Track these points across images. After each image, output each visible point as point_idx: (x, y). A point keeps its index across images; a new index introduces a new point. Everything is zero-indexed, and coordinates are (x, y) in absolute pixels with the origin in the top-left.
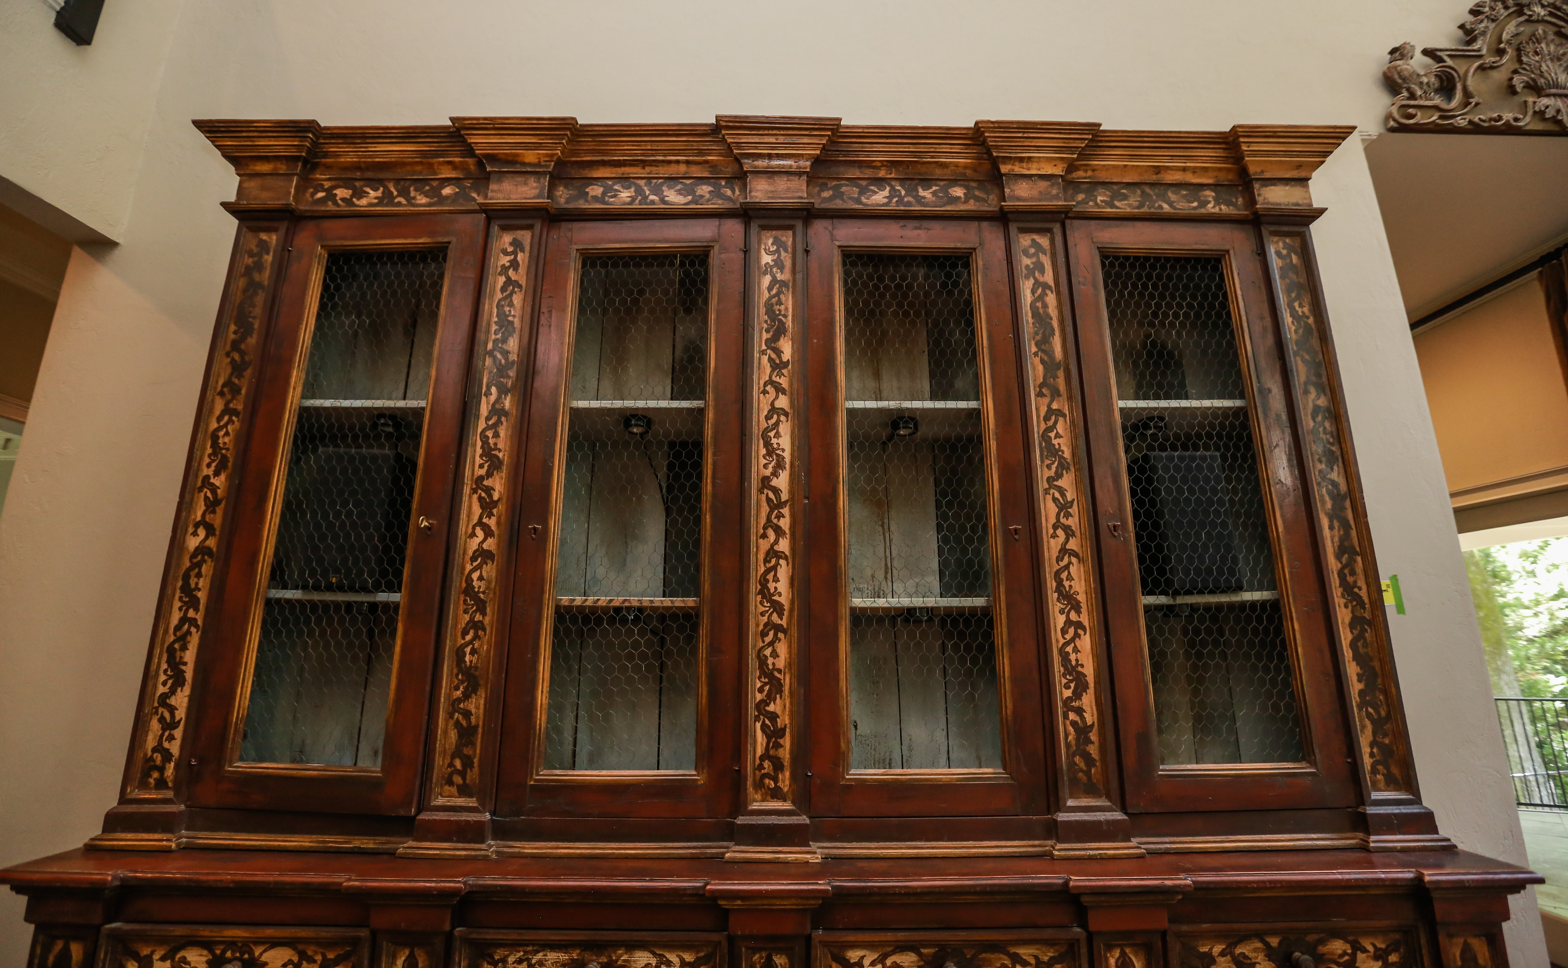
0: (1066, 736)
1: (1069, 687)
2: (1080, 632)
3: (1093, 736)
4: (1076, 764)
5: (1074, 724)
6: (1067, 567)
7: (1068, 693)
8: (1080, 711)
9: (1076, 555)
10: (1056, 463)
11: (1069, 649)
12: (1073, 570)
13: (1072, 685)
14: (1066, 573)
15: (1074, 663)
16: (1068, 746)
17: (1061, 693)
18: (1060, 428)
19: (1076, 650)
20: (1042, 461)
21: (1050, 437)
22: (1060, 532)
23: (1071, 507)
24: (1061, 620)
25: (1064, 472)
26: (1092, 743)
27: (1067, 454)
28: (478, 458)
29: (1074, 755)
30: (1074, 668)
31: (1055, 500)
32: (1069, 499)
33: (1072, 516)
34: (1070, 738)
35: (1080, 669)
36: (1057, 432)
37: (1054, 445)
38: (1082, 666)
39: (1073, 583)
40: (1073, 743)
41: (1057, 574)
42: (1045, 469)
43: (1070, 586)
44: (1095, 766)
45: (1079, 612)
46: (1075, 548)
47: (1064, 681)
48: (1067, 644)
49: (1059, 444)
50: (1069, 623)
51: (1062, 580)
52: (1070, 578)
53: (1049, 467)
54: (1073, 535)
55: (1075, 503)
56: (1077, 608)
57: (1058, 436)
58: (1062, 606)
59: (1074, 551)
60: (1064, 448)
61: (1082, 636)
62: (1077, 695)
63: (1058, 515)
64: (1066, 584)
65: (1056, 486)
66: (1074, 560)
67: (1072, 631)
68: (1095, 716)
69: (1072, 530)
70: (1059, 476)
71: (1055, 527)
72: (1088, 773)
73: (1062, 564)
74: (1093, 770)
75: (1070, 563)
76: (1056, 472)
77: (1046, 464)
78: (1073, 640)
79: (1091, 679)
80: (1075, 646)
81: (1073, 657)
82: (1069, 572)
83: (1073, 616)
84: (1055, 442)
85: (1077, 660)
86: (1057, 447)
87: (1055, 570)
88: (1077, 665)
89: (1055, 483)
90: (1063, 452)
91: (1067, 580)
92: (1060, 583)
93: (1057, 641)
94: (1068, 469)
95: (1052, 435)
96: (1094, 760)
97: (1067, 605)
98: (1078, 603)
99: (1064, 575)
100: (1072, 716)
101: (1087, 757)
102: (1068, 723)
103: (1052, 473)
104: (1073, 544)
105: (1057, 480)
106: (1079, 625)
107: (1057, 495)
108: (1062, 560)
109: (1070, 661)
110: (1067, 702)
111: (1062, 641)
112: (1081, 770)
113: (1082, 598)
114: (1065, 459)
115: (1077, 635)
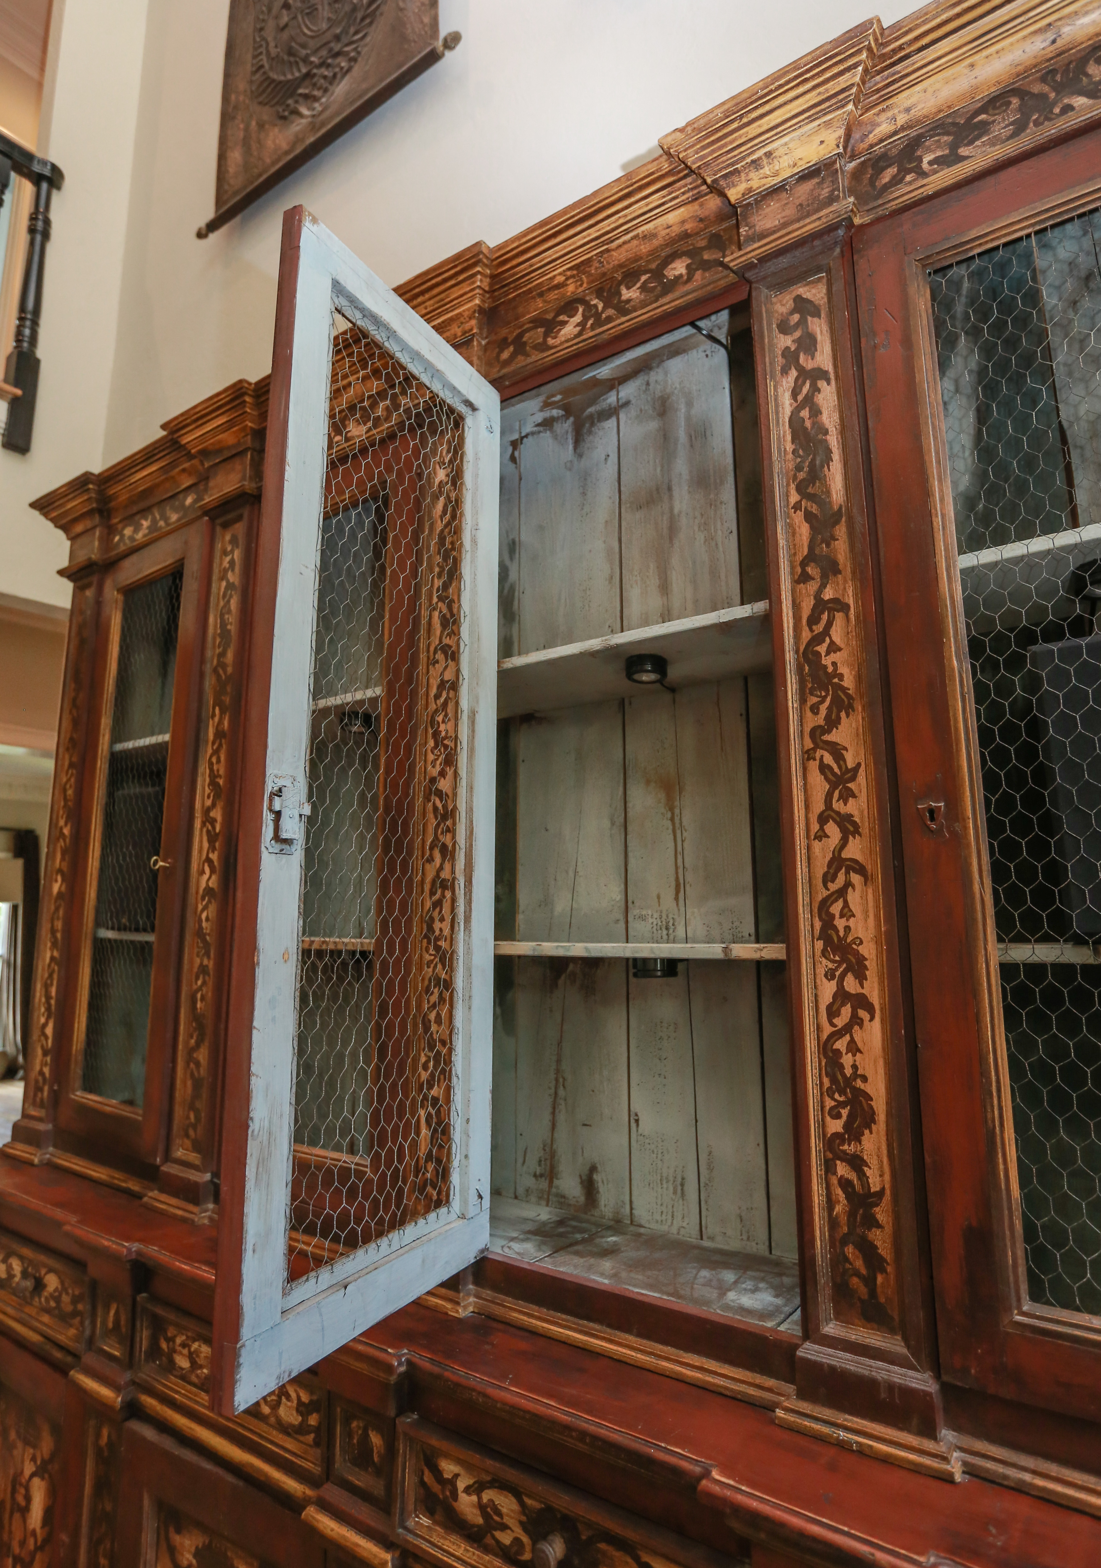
0: (830, 1203)
1: (838, 1116)
2: (863, 1014)
3: (882, 1213)
4: (847, 1259)
5: (845, 1184)
6: (842, 893)
7: (835, 1126)
8: (857, 1163)
9: (861, 870)
10: (829, 699)
11: (841, 1045)
12: (854, 898)
13: (845, 1112)
14: (840, 904)
15: (848, 1072)
16: (833, 1223)
17: (823, 1125)
18: (837, 634)
19: (854, 1048)
20: (803, 701)
21: (818, 654)
22: (832, 828)
23: (853, 779)
24: (828, 989)
25: (843, 714)
26: (879, 1226)
27: (849, 682)
28: (207, 788)
29: (844, 1242)
30: (848, 1081)
31: (824, 768)
32: (850, 764)
33: (854, 796)
34: (838, 1209)
35: (859, 1083)
36: (832, 642)
37: (825, 667)
38: (865, 1079)
39: (852, 922)
40: (843, 1219)
41: (825, 904)
42: (809, 714)
43: (847, 929)
44: (883, 1271)
45: (861, 977)
46: (858, 857)
47: (829, 1103)
48: (837, 1034)
49: (834, 664)
50: (842, 996)
51: (833, 917)
52: (847, 912)
53: (815, 709)
54: (856, 831)
55: (862, 771)
56: (859, 969)
57: (833, 648)
58: (831, 965)
59: (855, 861)
60: (844, 670)
61: (866, 1023)
62: (853, 1132)
63: (829, 796)
64: (840, 923)
65: (827, 743)
66: (856, 878)
67: (846, 1012)
68: (887, 1177)
69: (854, 824)
70: (832, 723)
71: (823, 820)
72: (869, 1281)
73: (833, 887)
74: (880, 1279)
75: (848, 884)
76: (828, 718)
77: (809, 704)
78: (847, 1029)
79: (880, 1105)
80: (852, 1041)
81: (847, 1060)
82: (846, 902)
83: (851, 984)
84: (827, 661)
85: (855, 1067)
86: (830, 669)
87: (820, 898)
88: (855, 1075)
89: (826, 737)
90: (841, 677)
91: (842, 916)
92: (828, 923)
93: (819, 1028)
94: (849, 708)
95: (822, 649)
96: (882, 1259)
97: (840, 963)
98: (861, 959)
99: (836, 908)
100: (842, 1169)
101: (868, 1250)
102: (834, 1180)
103: (820, 720)
104: (854, 850)
105: (829, 731)
106: (861, 1002)
107: (828, 759)
108: (833, 879)
109: (842, 1067)
110: (831, 1143)
111: (828, 1030)
112: (857, 1274)
113: (868, 950)
114: (844, 690)
115: (856, 1020)
